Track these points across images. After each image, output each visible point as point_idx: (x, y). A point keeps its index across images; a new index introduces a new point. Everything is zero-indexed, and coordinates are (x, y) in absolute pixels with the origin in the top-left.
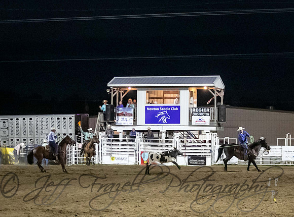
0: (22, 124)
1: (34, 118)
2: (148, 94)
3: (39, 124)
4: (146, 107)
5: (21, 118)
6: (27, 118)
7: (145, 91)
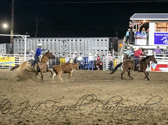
0: (75, 43)
1: (83, 39)
2: (156, 25)
3: (86, 43)
4: (155, 34)
5: (74, 39)
6: (78, 39)
7: (155, 23)
